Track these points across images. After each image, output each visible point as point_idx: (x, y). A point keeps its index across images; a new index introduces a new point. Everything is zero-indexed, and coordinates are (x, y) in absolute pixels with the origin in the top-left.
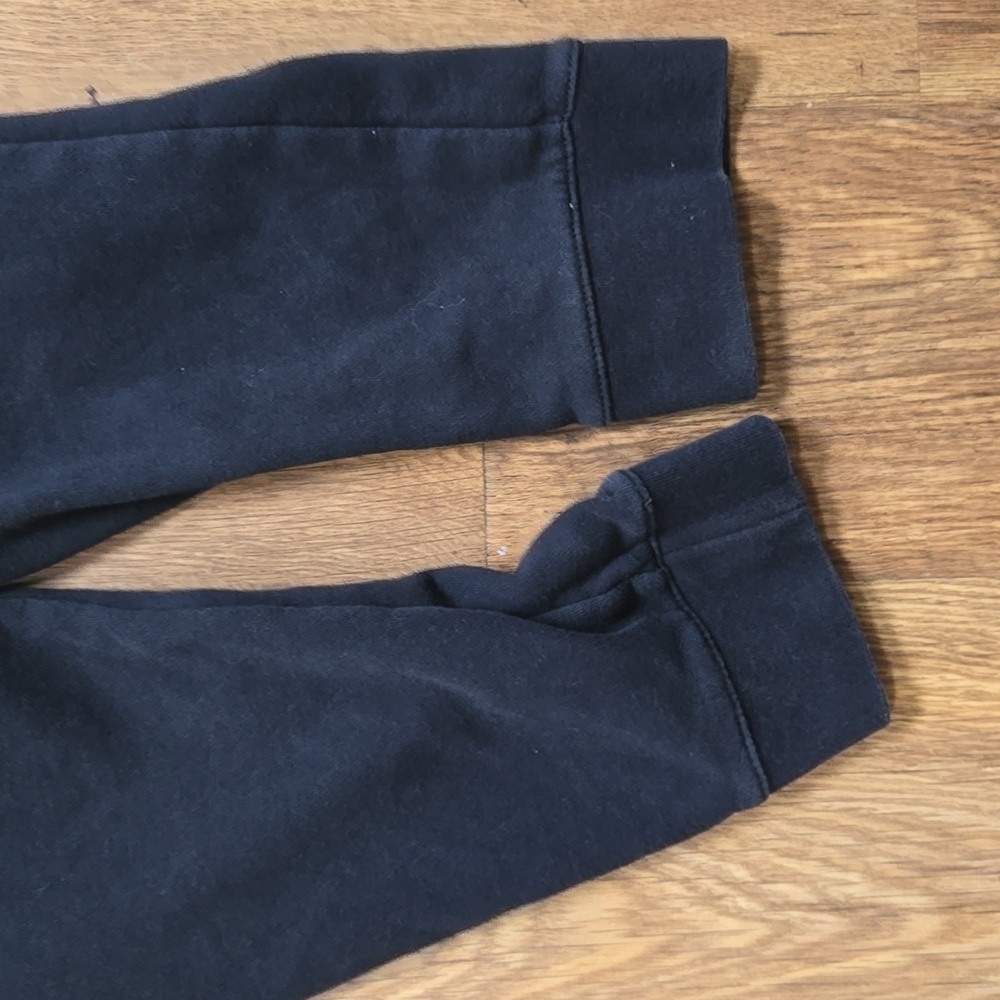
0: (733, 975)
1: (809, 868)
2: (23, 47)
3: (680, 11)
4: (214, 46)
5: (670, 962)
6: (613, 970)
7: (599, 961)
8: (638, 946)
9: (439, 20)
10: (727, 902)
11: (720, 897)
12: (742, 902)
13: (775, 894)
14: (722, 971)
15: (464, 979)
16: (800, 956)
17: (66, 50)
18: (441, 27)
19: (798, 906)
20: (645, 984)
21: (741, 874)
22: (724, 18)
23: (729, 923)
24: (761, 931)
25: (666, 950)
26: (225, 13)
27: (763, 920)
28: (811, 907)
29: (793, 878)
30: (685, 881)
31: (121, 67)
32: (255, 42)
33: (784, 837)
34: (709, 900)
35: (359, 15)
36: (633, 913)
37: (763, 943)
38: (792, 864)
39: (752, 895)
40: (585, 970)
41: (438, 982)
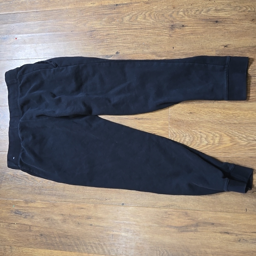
0: (243, 148)
1: (253, 136)
2: (166, 43)
3: (241, 36)
4: (187, 42)
5: (235, 146)
6: (229, 146)
7: (227, 145)
8: (231, 144)
9: (213, 38)
10: (243, 139)
11: (242, 139)
12: (245, 139)
13: (249, 139)
14: (241, 147)
15: (211, 146)
16: (251, 146)
17: (171, 43)
18: (213, 39)
19: (251, 140)
20: (232, 148)
21: (244, 136)
22: (247, 36)
23: (243, 142)
24: (247, 143)
25: (235, 144)
26: (188, 38)
27: (247, 142)
28: (253, 140)
29: (251, 137)
30: (238, 137)
31: (177, 45)
32: (191, 41)
33: (250, 132)
34: (240, 139)
35: (203, 38)
36: (231, 140)
37: (247, 144)
38: (251, 135)
39: (246, 139)
40: (225, 146)
41: (208, 147)
